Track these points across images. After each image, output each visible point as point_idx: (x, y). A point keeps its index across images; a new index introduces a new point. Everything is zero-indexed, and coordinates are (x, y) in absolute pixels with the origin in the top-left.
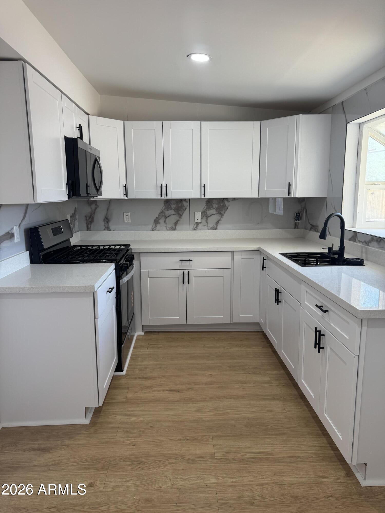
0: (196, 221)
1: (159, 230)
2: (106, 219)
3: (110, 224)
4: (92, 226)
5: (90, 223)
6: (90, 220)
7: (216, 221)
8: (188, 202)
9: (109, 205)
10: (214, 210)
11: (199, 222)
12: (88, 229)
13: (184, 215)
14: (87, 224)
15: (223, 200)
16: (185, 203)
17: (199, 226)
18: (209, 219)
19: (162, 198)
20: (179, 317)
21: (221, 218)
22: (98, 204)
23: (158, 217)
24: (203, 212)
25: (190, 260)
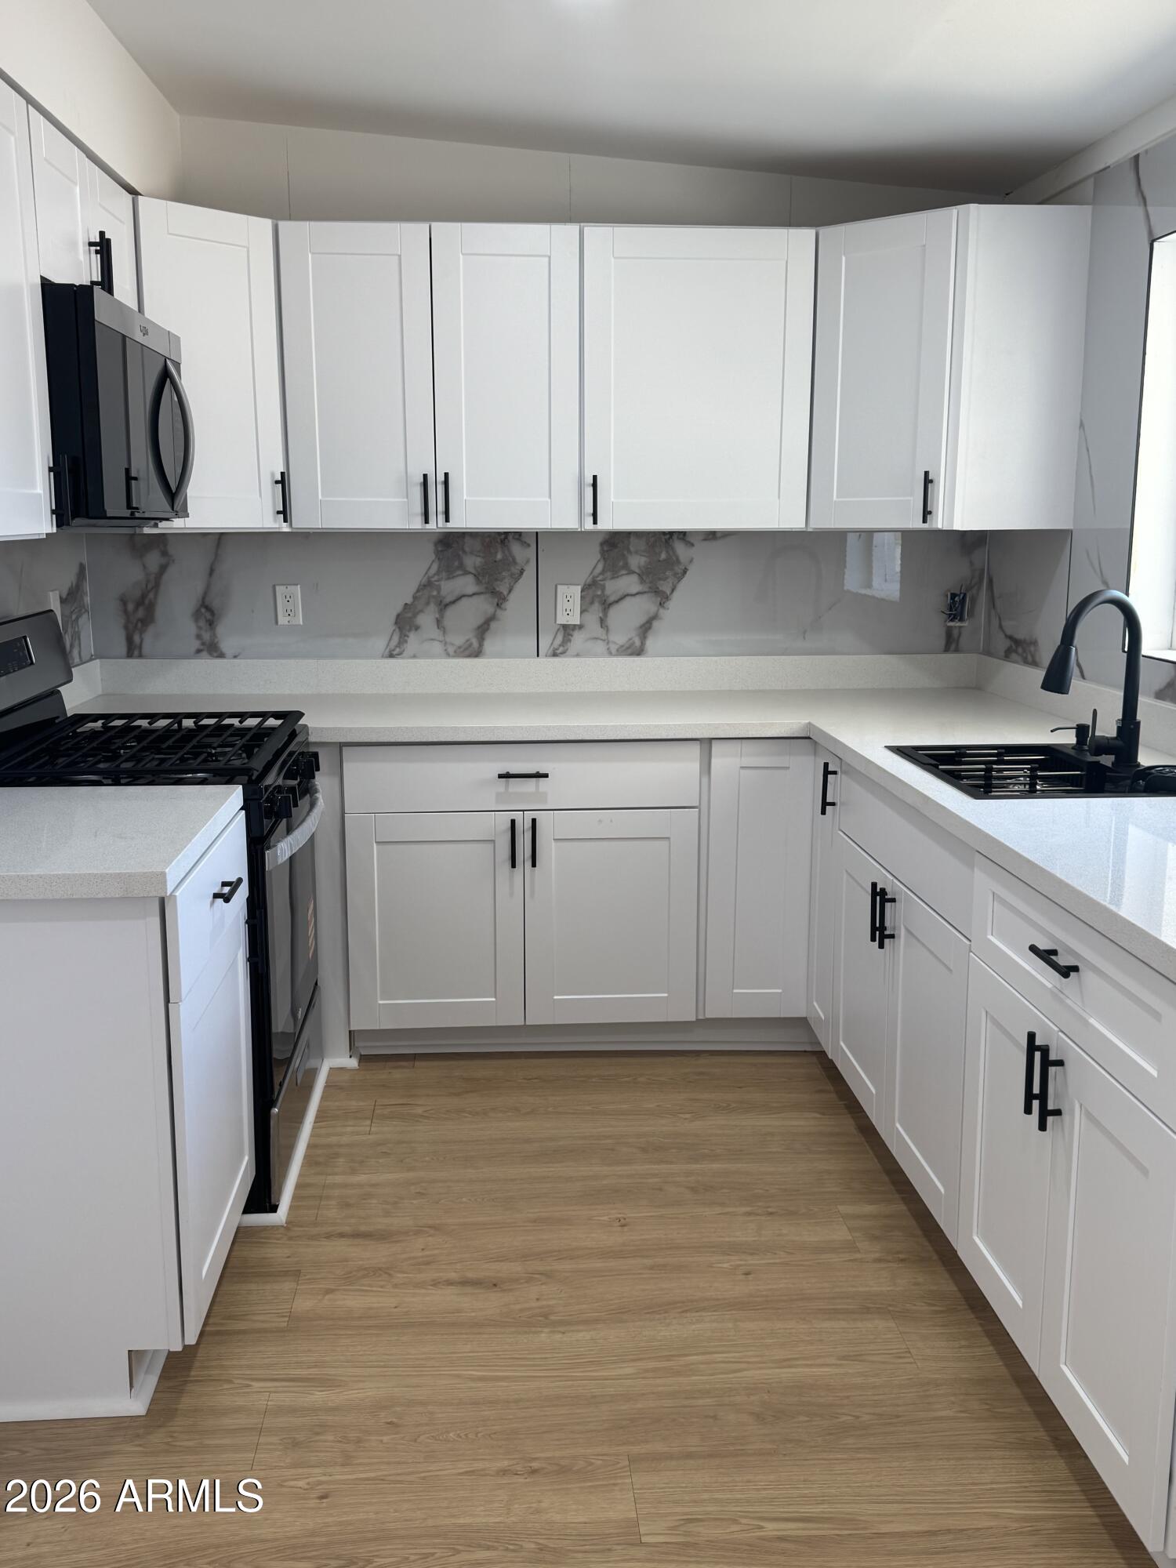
0: (562, 619)
1: (414, 657)
2: (203, 610)
3: (220, 630)
4: (148, 641)
5: (139, 625)
6: (141, 613)
7: (643, 619)
8: (529, 545)
9: (216, 555)
10: (634, 578)
11: (575, 625)
12: (133, 650)
13: (512, 597)
14: (126, 628)
15: (668, 536)
16: (516, 549)
17: (572, 639)
18: (613, 612)
19: (428, 526)
20: (495, 997)
21: (661, 611)
22: (171, 550)
23: (412, 604)
24: (589, 585)
25: (539, 776)
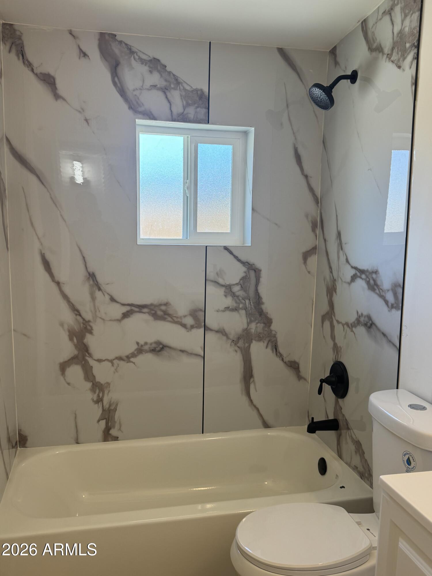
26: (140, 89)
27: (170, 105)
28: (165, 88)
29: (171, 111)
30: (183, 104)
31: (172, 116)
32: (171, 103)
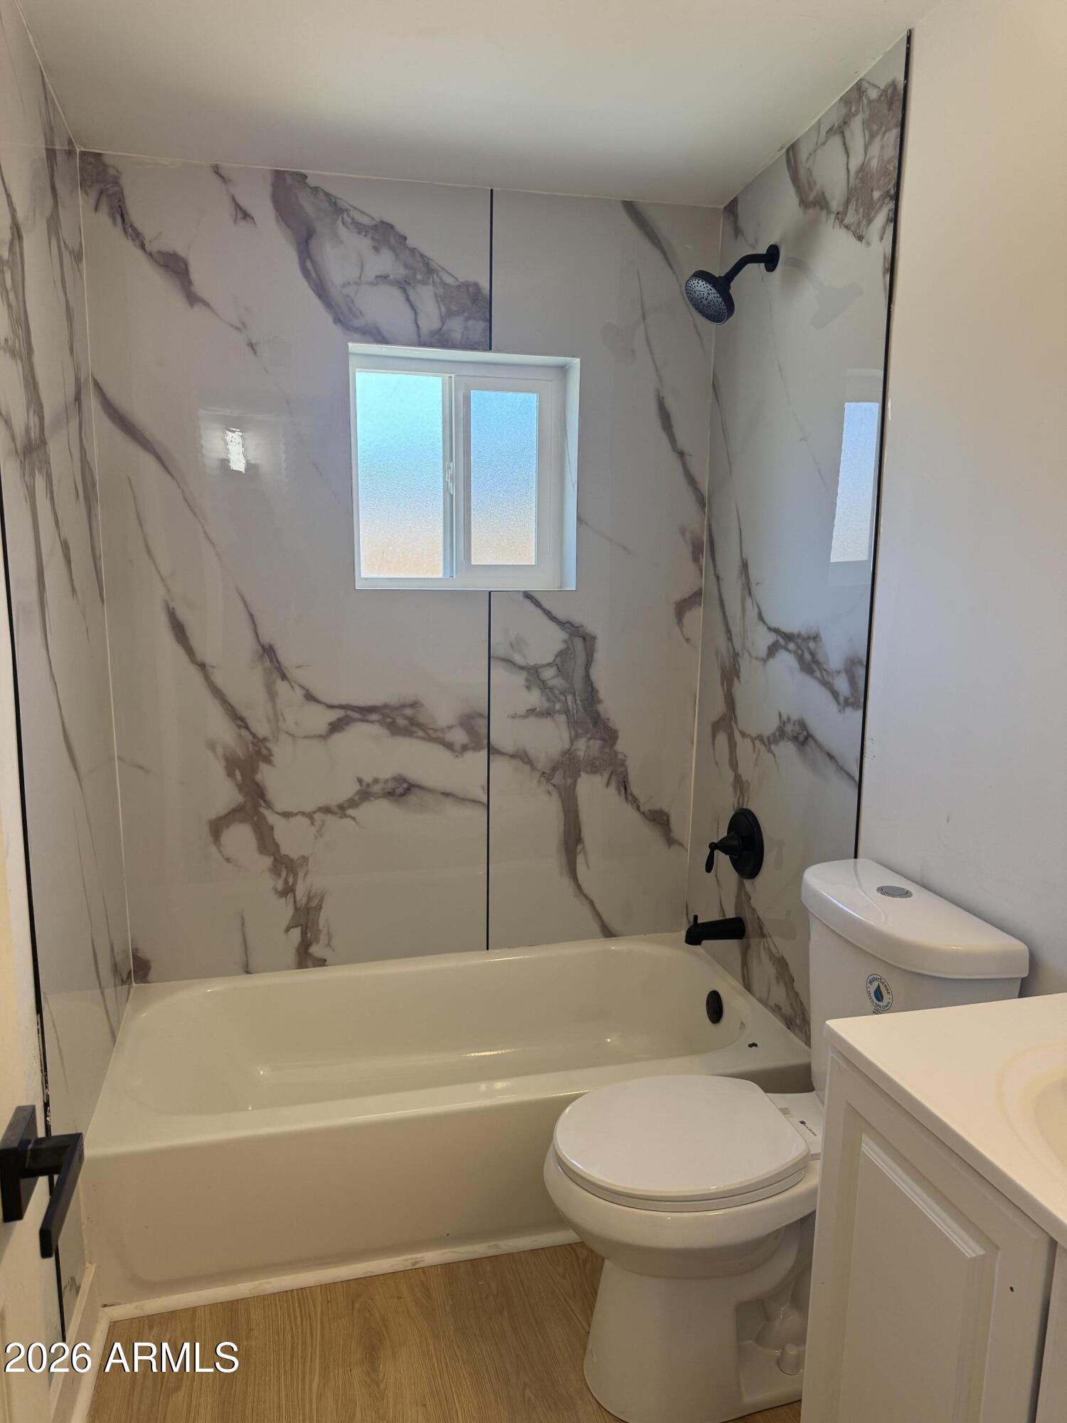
26: (356, 284)
27: (416, 314)
28: (405, 281)
29: (418, 327)
30: (440, 311)
31: (419, 336)
32: (418, 311)
